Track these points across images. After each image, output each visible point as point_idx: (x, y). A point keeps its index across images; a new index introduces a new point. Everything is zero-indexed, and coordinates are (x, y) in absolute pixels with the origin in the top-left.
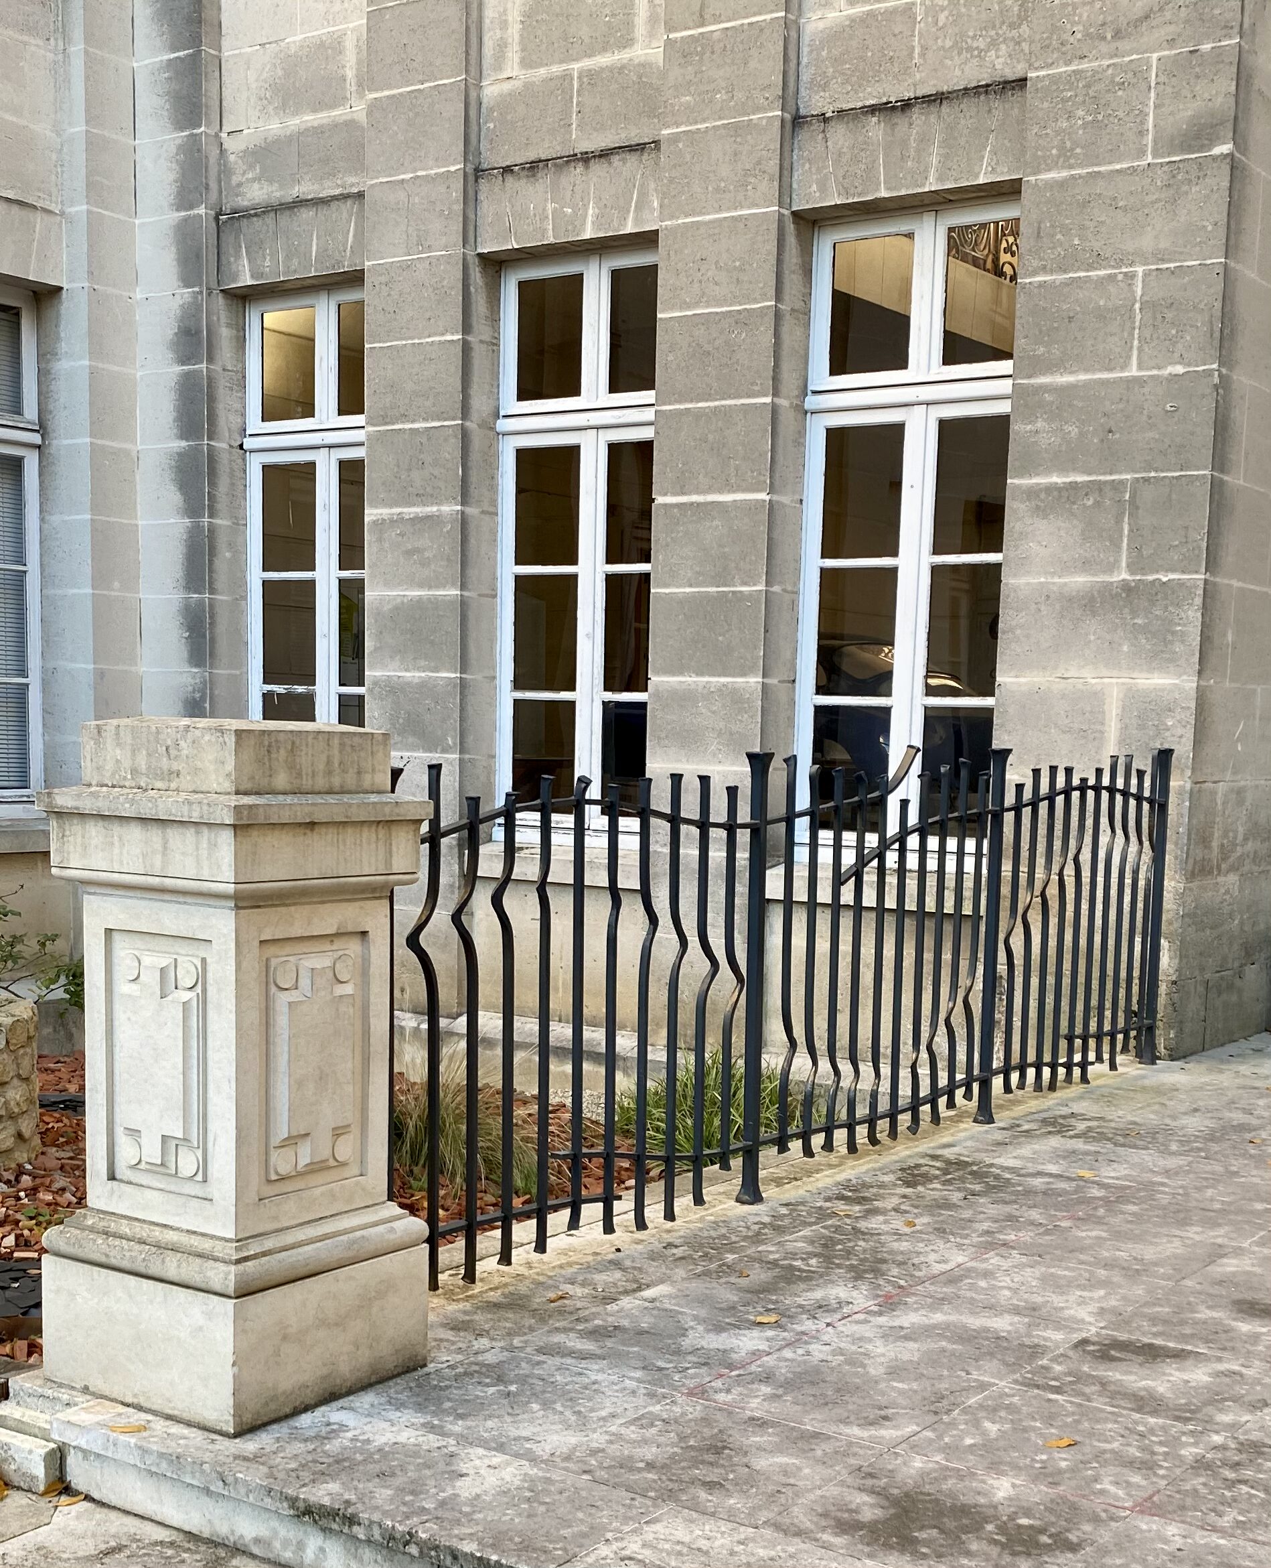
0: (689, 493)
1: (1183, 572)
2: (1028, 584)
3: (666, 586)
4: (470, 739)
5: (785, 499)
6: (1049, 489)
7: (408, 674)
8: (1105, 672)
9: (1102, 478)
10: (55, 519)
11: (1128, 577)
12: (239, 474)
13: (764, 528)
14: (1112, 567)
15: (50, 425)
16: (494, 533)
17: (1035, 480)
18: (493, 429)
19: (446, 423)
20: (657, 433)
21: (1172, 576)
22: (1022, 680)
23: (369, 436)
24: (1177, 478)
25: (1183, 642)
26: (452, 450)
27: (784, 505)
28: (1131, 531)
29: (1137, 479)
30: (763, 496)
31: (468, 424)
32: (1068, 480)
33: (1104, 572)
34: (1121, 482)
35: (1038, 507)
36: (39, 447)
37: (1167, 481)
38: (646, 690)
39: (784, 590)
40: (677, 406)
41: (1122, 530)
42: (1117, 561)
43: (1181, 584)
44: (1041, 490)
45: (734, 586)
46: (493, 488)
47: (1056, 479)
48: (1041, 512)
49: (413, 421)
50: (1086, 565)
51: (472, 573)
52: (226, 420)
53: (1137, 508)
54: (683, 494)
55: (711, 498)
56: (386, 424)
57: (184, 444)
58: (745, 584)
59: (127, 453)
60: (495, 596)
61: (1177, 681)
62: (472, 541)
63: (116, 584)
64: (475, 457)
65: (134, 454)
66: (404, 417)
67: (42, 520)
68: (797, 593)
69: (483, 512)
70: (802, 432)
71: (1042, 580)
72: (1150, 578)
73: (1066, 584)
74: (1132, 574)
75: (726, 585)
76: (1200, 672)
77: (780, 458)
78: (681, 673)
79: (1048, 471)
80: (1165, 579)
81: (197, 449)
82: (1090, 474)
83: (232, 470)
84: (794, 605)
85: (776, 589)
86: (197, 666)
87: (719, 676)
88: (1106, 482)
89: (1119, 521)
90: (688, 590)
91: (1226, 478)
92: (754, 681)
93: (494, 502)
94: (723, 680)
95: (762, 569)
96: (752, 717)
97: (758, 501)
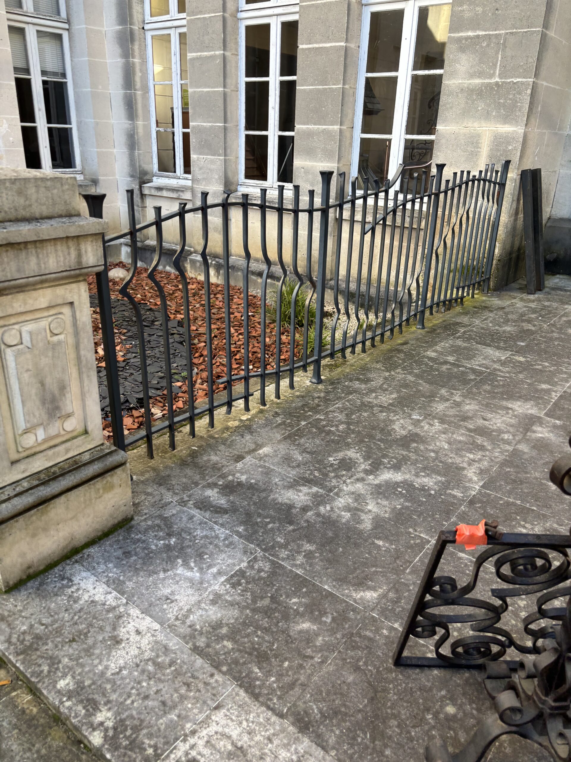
0: (312, 44)
1: (524, 78)
2: (454, 84)
3: (303, 85)
4: (228, 151)
5: (352, 45)
6: (467, 38)
7: (205, 124)
8: (484, 125)
9: (491, 33)
10: (75, 60)
11: (499, 80)
12: (143, 40)
13: (342, 59)
14: (492, 76)
15: (72, 20)
16: (237, 63)
17: (461, 34)
18: (236, 17)
19: (217, 14)
20: (300, 16)
21: (518, 80)
22: (447, 128)
23: (188, 21)
24: (526, 32)
25: (520, 110)
26: (219, 26)
27: (352, 49)
28: (502, 58)
29: (507, 33)
30: (343, 44)
31: (225, 14)
32: (475, 34)
33: (488, 78)
34: (500, 35)
35: (461, 47)
36: (68, 30)
37: (521, 34)
38: (293, 131)
39: (350, 87)
40: (308, 3)
41: (498, 58)
42: (494, 73)
43: (522, 83)
44: (463, 39)
45: (329, 85)
46: (237, 43)
47: (470, 34)
48: (462, 50)
49: (205, 14)
50: (480, 74)
51: (228, 81)
52: (137, 17)
53: (506, 47)
54: (310, 44)
55: (321, 45)
56: (194, 15)
57: (121, 27)
58: (334, 84)
59: (100, 32)
60: (237, 91)
61: (515, 129)
62: (228, 67)
63: (100, 87)
64: (229, 29)
65: (104, 33)
66: (201, 12)
67: (72, 60)
68: (355, 89)
69: (232, 54)
70: (360, 15)
71: (460, 81)
72: (509, 80)
73: (470, 83)
74: (501, 78)
75: (326, 85)
76: (526, 125)
77: (351, 26)
78: (308, 124)
79: (467, 30)
80: (515, 81)
81: (125, 29)
82: (486, 31)
83: (140, 38)
84: (354, 94)
85: (347, 86)
86: (131, 120)
87: (322, 125)
88: (493, 35)
89: (497, 53)
90: (311, 87)
91: (548, 32)
92: (336, 127)
93: (237, 50)
94: (324, 127)
95: (341, 77)
96: (335, 143)
97: (340, 46)
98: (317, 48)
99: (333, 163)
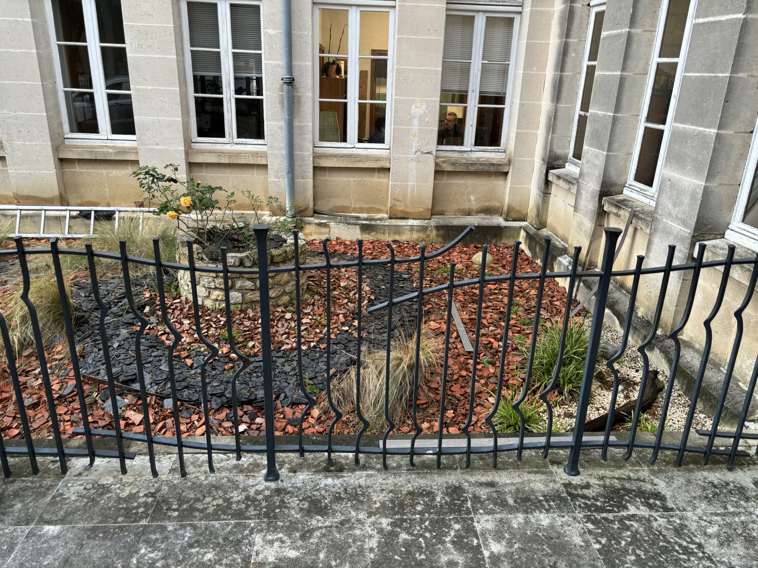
0: (709, 16)
3: (689, 71)
4: (616, 145)
7: (599, 112)
12: (585, 18)
15: (524, 3)
16: (651, 41)
30: (741, 16)
36: (521, 13)
45: (717, 73)
46: (655, 17)
51: (631, 63)
54: (706, 17)
55: (717, 18)
57: (564, 6)
58: (721, 72)
60: (646, 74)
63: (535, 69)
65: (552, 13)
69: (645, 31)
75: (713, 72)
78: (685, 123)
81: (567, 8)
83: (581, 16)
87: (699, 126)
90: (698, 74)
92: (713, 131)
93: (654, 25)
94: (701, 129)
95: (731, 62)
96: (708, 153)
97: (737, 19)
98: (712, 23)
99: (701, 180)
